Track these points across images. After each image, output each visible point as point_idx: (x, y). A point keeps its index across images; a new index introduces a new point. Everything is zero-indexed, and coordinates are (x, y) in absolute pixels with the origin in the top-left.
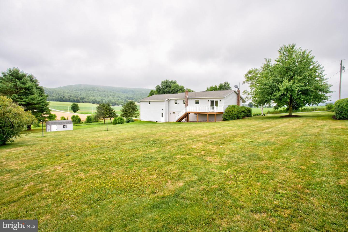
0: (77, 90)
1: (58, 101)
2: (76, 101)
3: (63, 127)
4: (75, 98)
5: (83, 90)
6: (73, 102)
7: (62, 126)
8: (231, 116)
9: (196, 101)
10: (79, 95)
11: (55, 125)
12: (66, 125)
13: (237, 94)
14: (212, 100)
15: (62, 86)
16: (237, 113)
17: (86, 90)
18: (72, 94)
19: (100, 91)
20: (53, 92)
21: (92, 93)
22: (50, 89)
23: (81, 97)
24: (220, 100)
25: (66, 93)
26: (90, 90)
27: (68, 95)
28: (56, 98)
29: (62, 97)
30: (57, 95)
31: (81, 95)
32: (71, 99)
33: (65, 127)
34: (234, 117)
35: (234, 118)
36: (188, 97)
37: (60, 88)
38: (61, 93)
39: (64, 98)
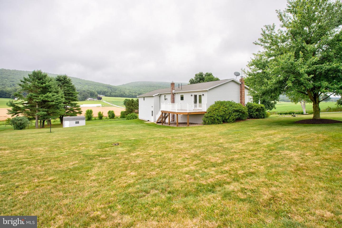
0: (137, 87)
1: (119, 97)
2: (134, 96)
3: (76, 123)
4: (134, 94)
5: (141, 86)
6: (131, 98)
7: (74, 122)
8: (213, 118)
9: (181, 95)
10: (138, 91)
11: (68, 120)
12: (79, 122)
13: (240, 84)
14: (195, 94)
15: (125, 84)
16: (223, 113)
17: (144, 86)
18: (132, 90)
19: (156, 87)
20: (117, 89)
21: (149, 89)
22: (115, 87)
23: (139, 92)
24: (203, 95)
25: (127, 89)
26: (147, 86)
27: (128, 91)
28: (118, 94)
29: (123, 93)
30: (120, 92)
31: (139, 91)
32: (130, 95)
33: (77, 123)
34: (218, 119)
35: (216, 121)
36: (173, 91)
37: (123, 85)
38: (123, 90)
39: (124, 94)
